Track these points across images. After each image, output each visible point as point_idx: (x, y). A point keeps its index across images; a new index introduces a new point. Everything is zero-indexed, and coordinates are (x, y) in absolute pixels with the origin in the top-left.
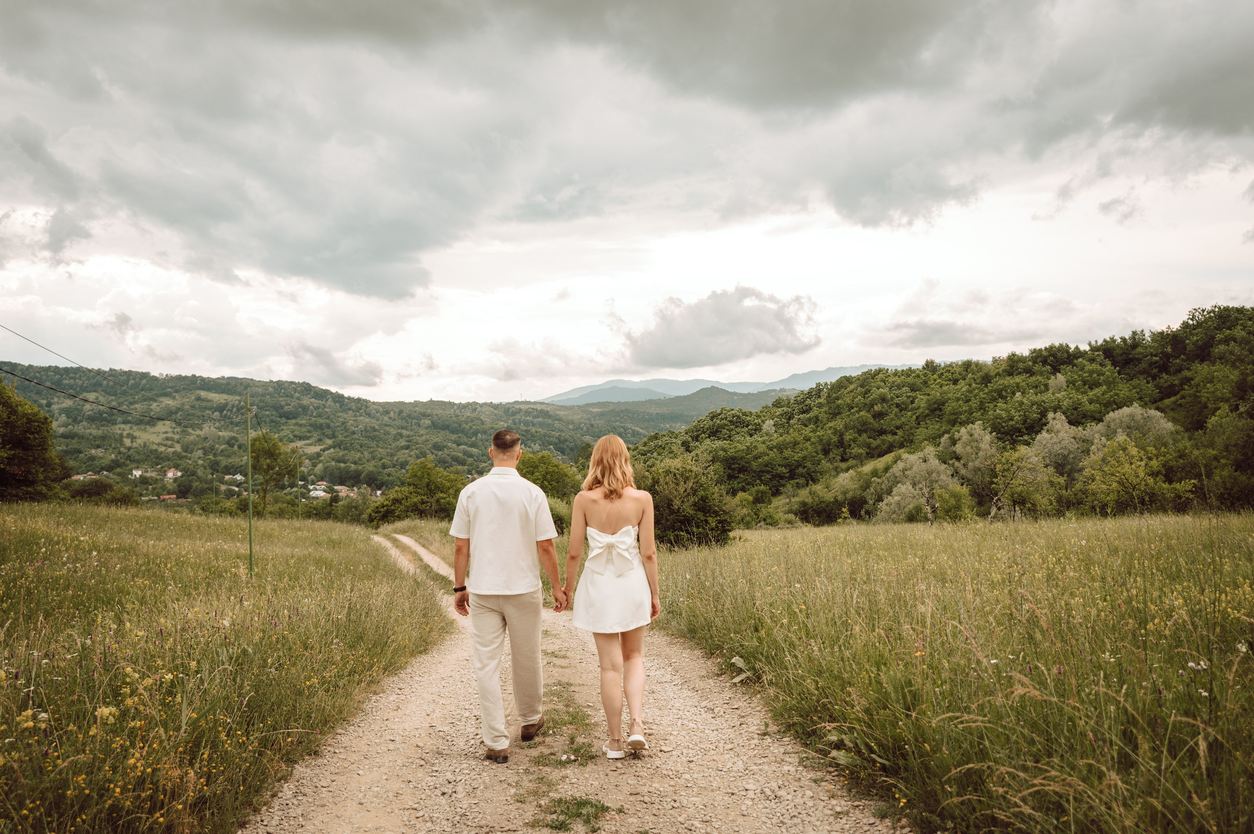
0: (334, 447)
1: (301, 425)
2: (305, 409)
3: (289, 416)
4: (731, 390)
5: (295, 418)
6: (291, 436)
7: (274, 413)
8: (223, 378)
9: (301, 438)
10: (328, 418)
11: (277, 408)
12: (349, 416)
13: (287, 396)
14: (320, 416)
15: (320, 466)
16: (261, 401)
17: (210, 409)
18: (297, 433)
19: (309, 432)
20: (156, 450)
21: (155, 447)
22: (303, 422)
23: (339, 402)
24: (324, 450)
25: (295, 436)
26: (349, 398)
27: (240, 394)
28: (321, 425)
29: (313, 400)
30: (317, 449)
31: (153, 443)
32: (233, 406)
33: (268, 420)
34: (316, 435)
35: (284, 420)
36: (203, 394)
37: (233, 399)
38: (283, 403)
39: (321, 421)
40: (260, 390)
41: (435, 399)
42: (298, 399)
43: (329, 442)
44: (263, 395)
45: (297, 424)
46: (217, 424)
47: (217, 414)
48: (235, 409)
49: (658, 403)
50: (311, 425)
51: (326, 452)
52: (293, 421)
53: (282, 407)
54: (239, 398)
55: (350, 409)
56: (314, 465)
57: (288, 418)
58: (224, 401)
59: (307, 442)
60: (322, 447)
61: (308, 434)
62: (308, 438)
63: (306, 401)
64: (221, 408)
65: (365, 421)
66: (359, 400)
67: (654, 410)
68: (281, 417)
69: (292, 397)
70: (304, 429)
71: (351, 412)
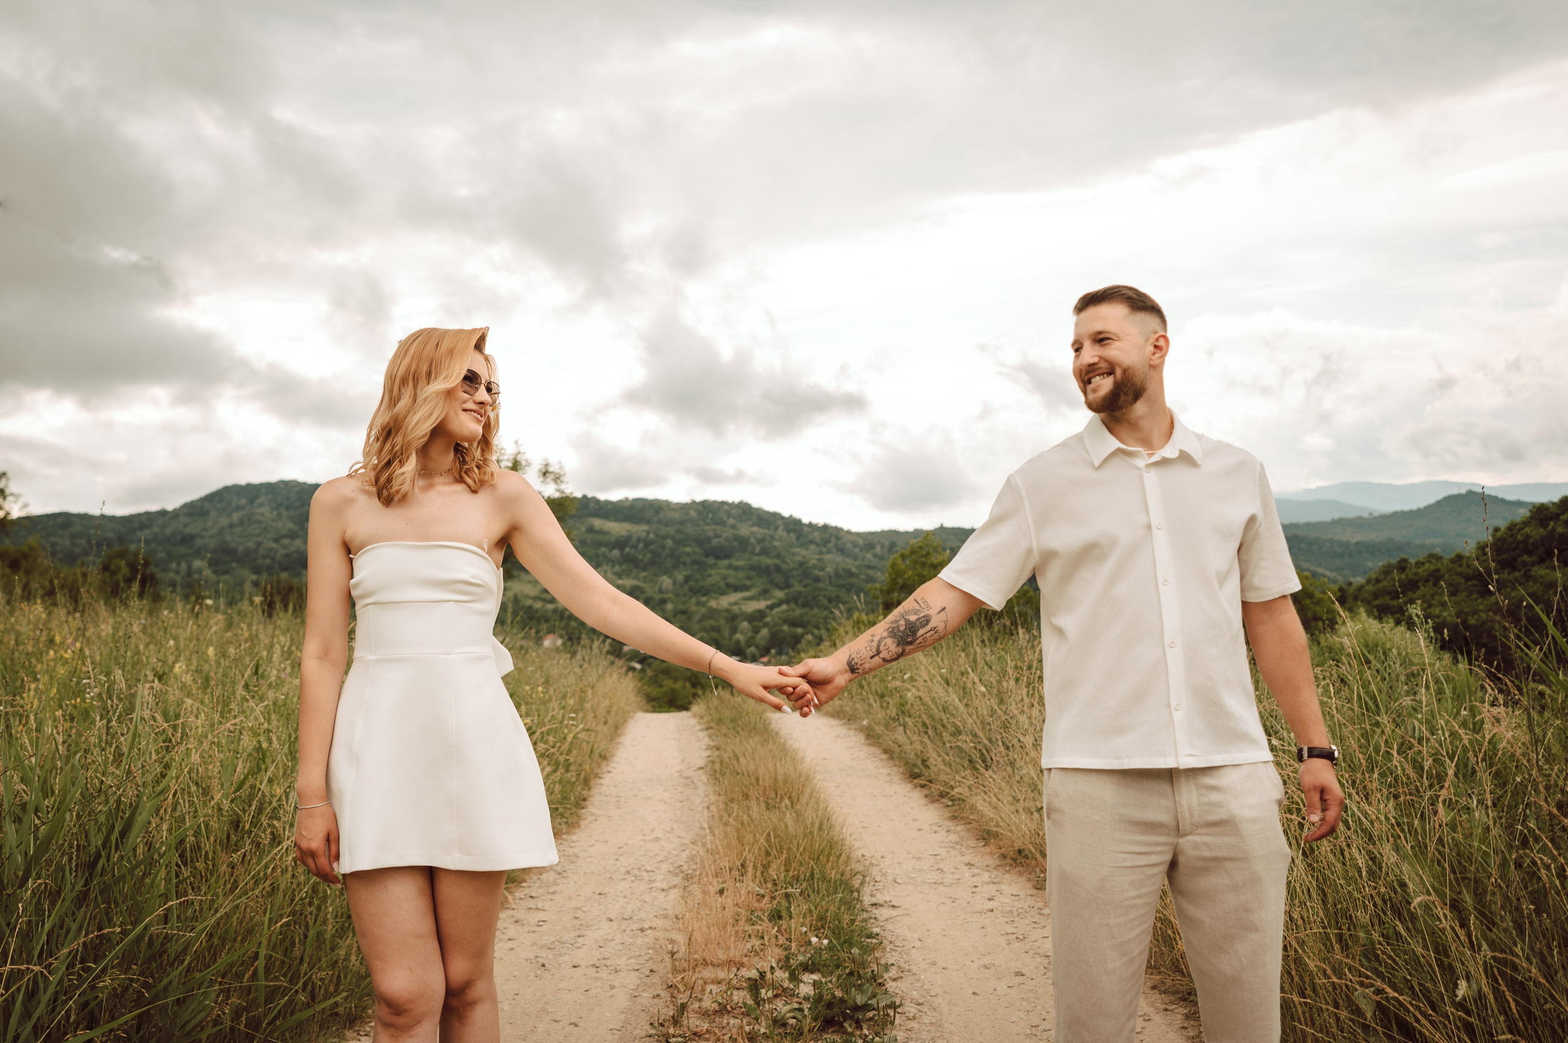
0: (787, 601)
1: (737, 568)
2: (743, 542)
3: (719, 553)
4: (1510, 497)
5: (727, 556)
6: (722, 585)
7: (698, 550)
8: (627, 499)
9: (736, 589)
10: (778, 556)
11: (701, 541)
12: (810, 555)
13: (717, 523)
14: (764, 552)
15: (765, 632)
16: (679, 532)
17: (606, 545)
18: (731, 580)
19: (749, 578)
20: (530, 607)
21: (529, 602)
22: (740, 563)
23: (794, 531)
24: (771, 607)
25: (728, 585)
26: (810, 525)
27: (648, 522)
28: (768, 567)
29: (755, 529)
30: (762, 604)
31: (527, 596)
32: (639, 540)
33: (688, 560)
34: (760, 583)
35: (711, 560)
36: (597, 523)
37: (639, 530)
38: (710, 534)
39: (767, 561)
40: (677, 516)
41: (948, 524)
42: (733, 527)
43: (780, 594)
44: (682, 523)
45: (730, 567)
46: (617, 568)
47: (616, 552)
48: (641, 545)
49: (1358, 523)
50: (752, 568)
51: (776, 610)
52: (726, 562)
53: (709, 540)
54: (646, 527)
55: (811, 542)
56: (756, 631)
57: (718, 557)
58: (624, 533)
59: (747, 594)
60: (769, 603)
61: (748, 583)
62: (746, 588)
63: (744, 530)
64: (621, 543)
65: (833, 561)
66: (825, 527)
67: (1353, 537)
68: (707, 556)
69: (723, 523)
70: (741, 575)
71: (813, 547)
